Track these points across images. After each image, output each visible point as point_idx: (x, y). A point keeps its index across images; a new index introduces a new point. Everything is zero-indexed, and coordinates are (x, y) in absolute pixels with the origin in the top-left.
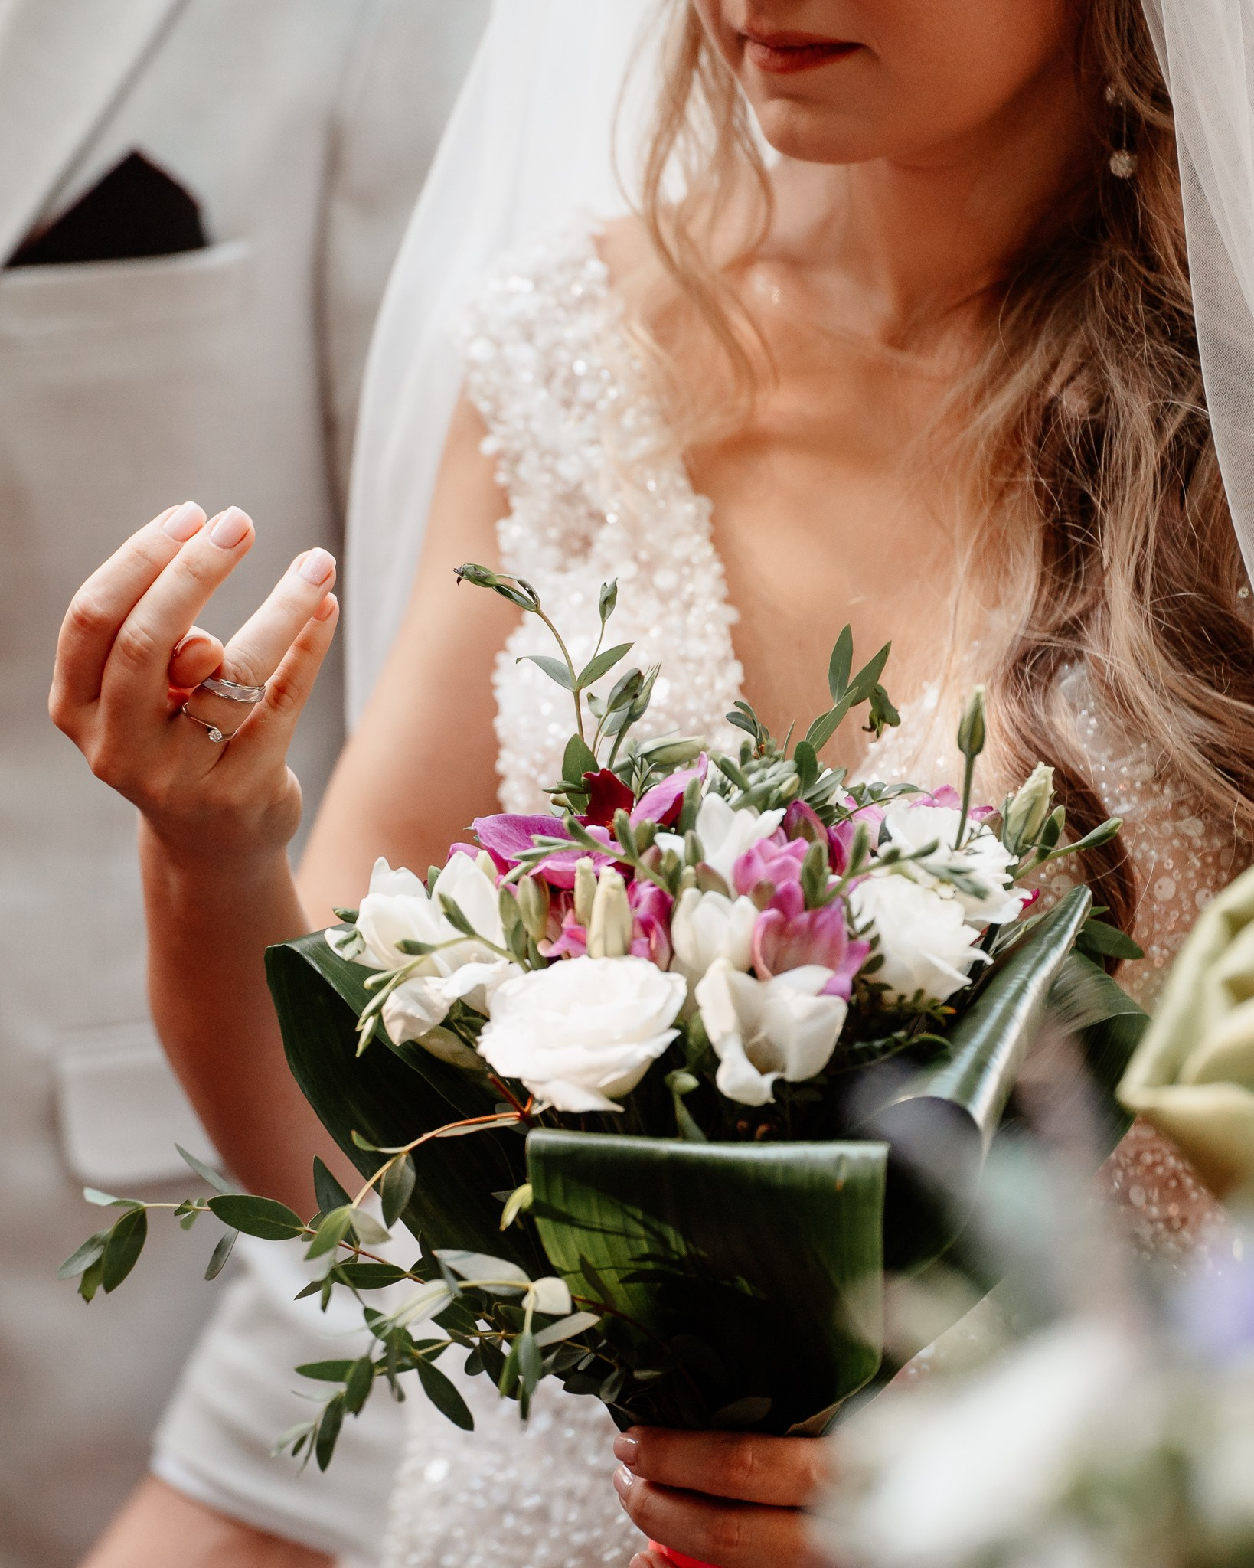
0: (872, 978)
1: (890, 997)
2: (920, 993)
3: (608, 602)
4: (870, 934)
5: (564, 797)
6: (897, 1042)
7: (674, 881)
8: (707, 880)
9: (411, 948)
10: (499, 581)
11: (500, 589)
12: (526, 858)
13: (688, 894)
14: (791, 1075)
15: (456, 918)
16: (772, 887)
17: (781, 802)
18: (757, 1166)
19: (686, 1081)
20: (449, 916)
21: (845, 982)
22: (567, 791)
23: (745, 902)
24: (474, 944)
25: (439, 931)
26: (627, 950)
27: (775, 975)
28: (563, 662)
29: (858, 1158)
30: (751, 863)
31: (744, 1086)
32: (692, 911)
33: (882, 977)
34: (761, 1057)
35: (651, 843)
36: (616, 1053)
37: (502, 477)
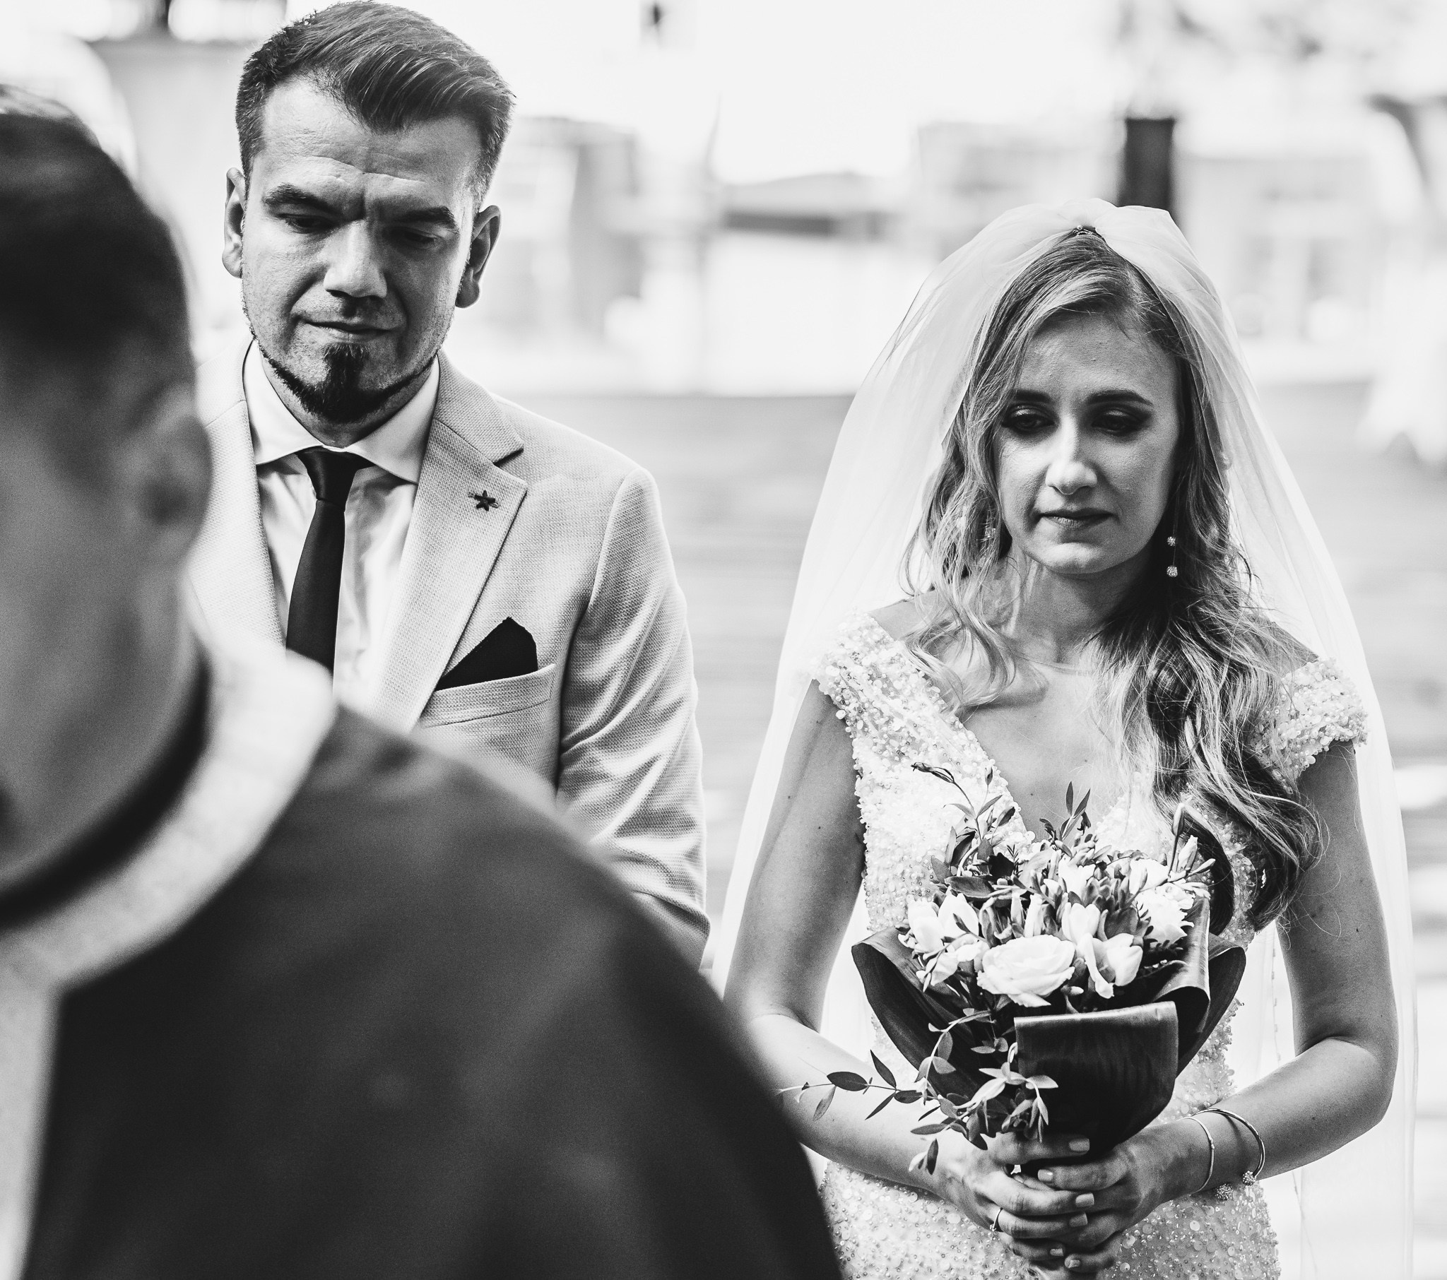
0: (1148, 938)
1: (1156, 945)
2: (1167, 942)
4: (1146, 917)
5: (975, 868)
6: (1163, 966)
7: (1058, 900)
8: (1072, 898)
9: (947, 940)
10: (934, 770)
12: (993, 896)
13: (1065, 905)
14: (1122, 983)
15: (961, 925)
16: (1104, 898)
18: (1121, 1018)
19: (1077, 990)
20: (959, 925)
21: (1140, 940)
22: (980, 864)
23: (1093, 907)
24: (970, 936)
25: (955, 932)
26: (1043, 933)
27: (1108, 938)
28: (969, 807)
29: (1164, 1010)
30: (1091, 889)
31: (1104, 989)
32: (1069, 913)
33: (1151, 936)
34: (1108, 975)
35: (1042, 883)
36: (1052, 978)
37: (848, 729)
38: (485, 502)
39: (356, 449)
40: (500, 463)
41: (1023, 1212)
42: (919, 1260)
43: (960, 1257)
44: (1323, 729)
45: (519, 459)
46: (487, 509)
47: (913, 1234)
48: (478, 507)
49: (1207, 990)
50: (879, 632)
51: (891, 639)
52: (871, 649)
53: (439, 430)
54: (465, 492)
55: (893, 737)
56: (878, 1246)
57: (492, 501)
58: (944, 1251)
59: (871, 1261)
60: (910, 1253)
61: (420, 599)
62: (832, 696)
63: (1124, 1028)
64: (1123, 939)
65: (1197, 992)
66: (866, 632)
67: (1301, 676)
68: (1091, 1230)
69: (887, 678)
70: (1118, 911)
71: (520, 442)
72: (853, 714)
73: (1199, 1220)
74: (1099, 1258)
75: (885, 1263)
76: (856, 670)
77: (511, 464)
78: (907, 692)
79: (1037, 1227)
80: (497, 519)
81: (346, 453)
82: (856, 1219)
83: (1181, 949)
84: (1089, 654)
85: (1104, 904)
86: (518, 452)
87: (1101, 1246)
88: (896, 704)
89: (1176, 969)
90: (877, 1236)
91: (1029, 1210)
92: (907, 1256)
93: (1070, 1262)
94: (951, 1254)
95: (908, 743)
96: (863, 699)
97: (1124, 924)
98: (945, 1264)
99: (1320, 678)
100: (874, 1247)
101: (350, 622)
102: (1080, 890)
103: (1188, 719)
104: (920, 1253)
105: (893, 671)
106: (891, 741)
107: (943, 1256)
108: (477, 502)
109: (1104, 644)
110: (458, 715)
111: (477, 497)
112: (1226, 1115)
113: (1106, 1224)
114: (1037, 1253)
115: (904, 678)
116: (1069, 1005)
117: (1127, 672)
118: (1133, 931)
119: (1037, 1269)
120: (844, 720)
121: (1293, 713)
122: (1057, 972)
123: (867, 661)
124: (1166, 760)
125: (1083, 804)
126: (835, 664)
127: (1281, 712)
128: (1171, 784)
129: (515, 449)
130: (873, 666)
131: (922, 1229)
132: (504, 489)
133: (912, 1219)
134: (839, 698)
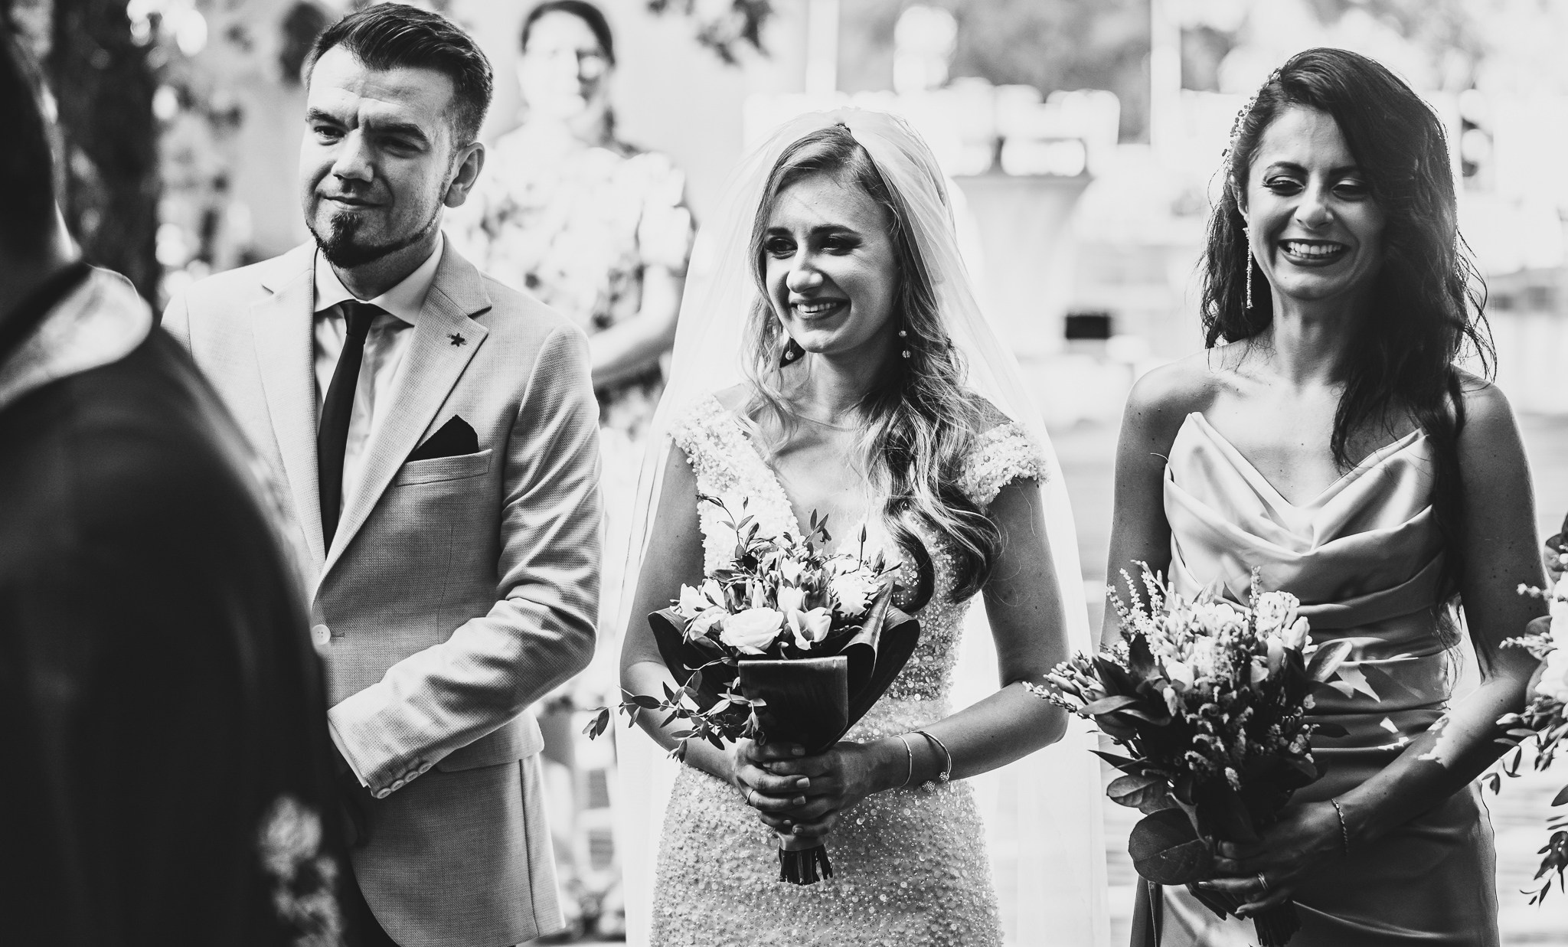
0: (837, 610)
1: (843, 615)
2: (852, 614)
3: (746, 503)
4: (837, 596)
5: (735, 564)
6: (846, 629)
7: (777, 584)
8: (787, 583)
9: (699, 609)
10: (711, 498)
11: (710, 500)
12: (731, 581)
13: (781, 587)
14: (816, 640)
15: (711, 600)
16: (807, 584)
17: (804, 560)
18: (809, 665)
19: (785, 644)
20: (708, 599)
21: (830, 611)
22: (737, 561)
23: (799, 589)
24: (717, 607)
25: (706, 604)
26: (764, 606)
27: (809, 610)
28: (732, 522)
29: (839, 661)
30: (799, 577)
31: (802, 643)
32: (783, 592)
33: (840, 609)
34: (807, 636)
35: (768, 573)
36: (764, 636)
37: (694, 470)
38: (458, 340)
39: (376, 301)
40: (473, 316)
41: (763, 790)
42: (727, 824)
43: (753, 824)
44: (1005, 469)
45: (487, 314)
46: (458, 346)
47: (723, 807)
48: (453, 343)
49: (875, 648)
50: (717, 405)
51: (723, 410)
52: (710, 416)
53: (436, 293)
54: (445, 334)
55: (721, 475)
56: (702, 813)
57: (463, 340)
58: (744, 820)
59: (698, 823)
60: (722, 820)
61: (403, 401)
62: (683, 448)
63: (810, 670)
64: (820, 610)
65: (868, 648)
66: (708, 405)
67: (992, 433)
68: (810, 807)
69: (718, 436)
70: (817, 592)
71: (489, 302)
72: (696, 460)
73: (910, 809)
74: (818, 827)
75: (705, 825)
76: (696, 430)
77: (481, 318)
78: (730, 445)
79: (771, 801)
80: (464, 352)
81: (369, 304)
82: (690, 794)
83: (862, 619)
84: (851, 419)
85: (806, 587)
86: (488, 309)
87: (821, 819)
88: (722, 453)
89: (856, 631)
90: (702, 806)
91: (766, 789)
92: (720, 821)
93: (795, 828)
94: (748, 822)
95: (730, 479)
96: (701, 449)
97: (822, 601)
98: (743, 828)
99: (1008, 435)
100: (699, 813)
101: (361, 416)
102: (792, 579)
103: (912, 462)
104: (728, 819)
105: (722, 431)
106: (720, 477)
107: (742, 822)
108: (452, 340)
109: (862, 412)
110: (420, 479)
111: (453, 337)
112: (926, 736)
113: (822, 804)
114: (775, 822)
115: (730, 435)
116: (783, 655)
117: (875, 429)
118: (828, 605)
119: (778, 834)
120: (692, 464)
121: (986, 458)
122: (767, 632)
123: (705, 424)
124: (895, 489)
125: (823, 523)
126: (685, 427)
127: (976, 457)
128: (894, 508)
129: (485, 307)
130: (709, 427)
131: (729, 804)
132: (472, 333)
133: (724, 797)
134: (687, 450)
